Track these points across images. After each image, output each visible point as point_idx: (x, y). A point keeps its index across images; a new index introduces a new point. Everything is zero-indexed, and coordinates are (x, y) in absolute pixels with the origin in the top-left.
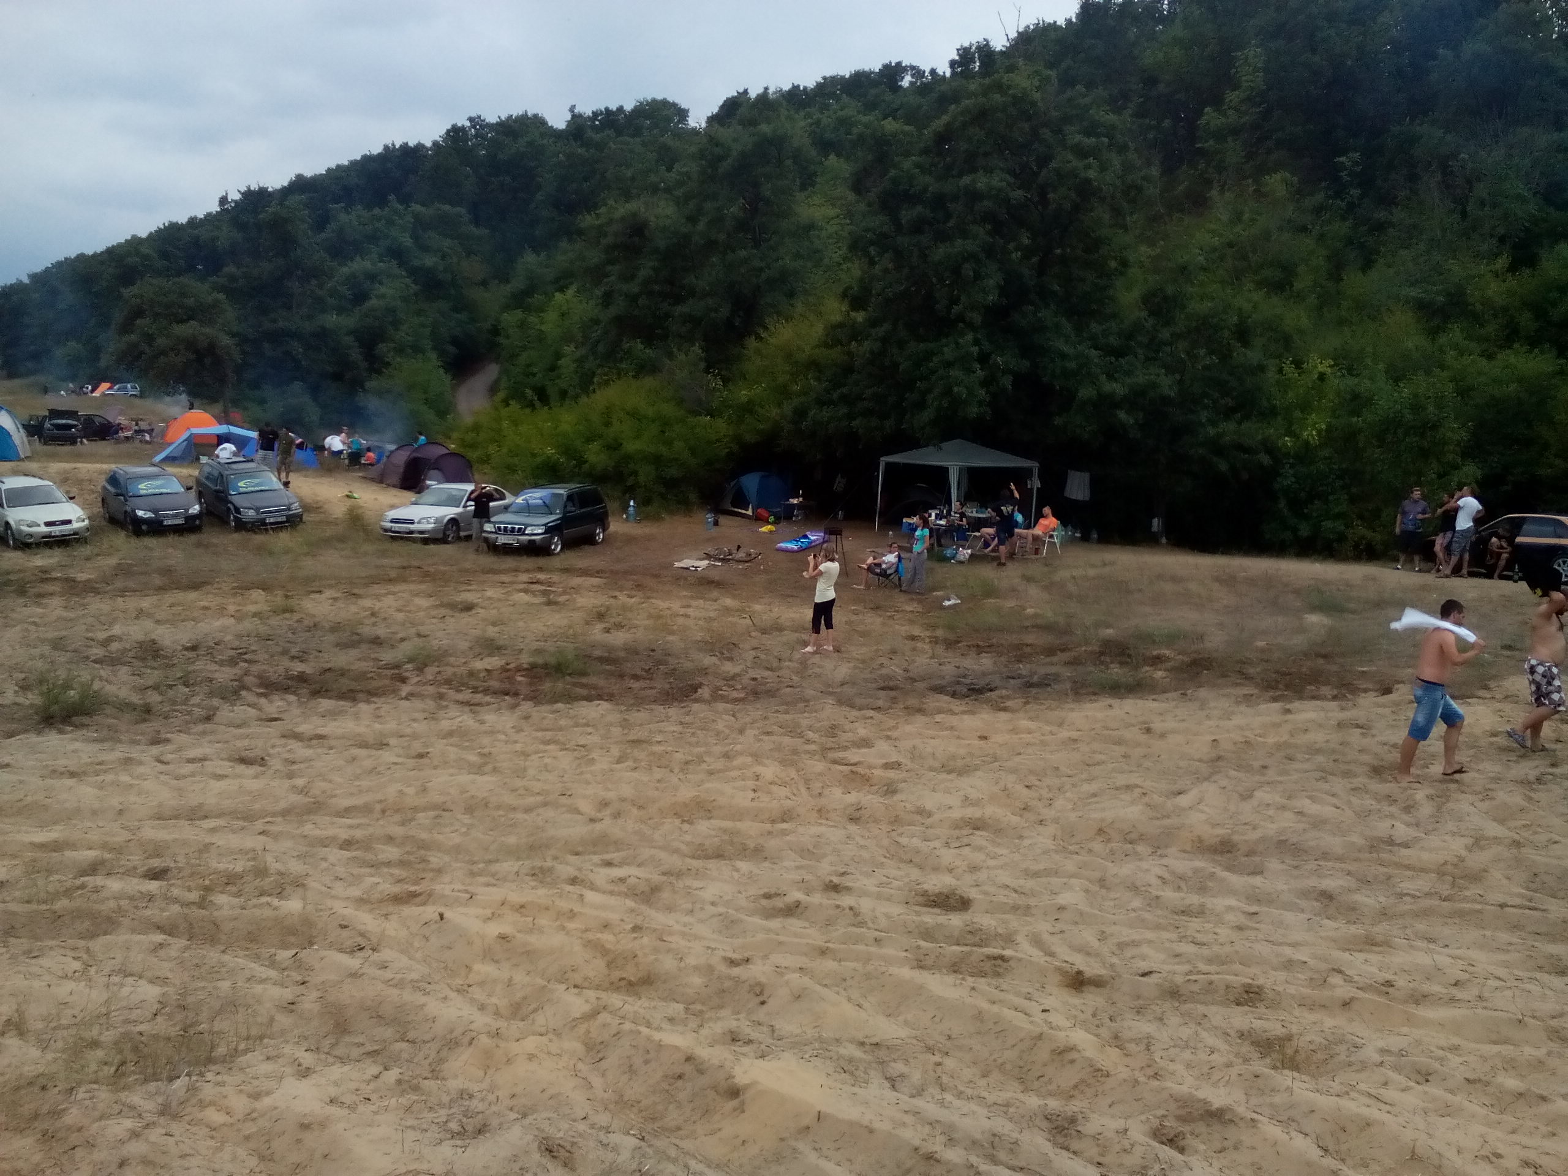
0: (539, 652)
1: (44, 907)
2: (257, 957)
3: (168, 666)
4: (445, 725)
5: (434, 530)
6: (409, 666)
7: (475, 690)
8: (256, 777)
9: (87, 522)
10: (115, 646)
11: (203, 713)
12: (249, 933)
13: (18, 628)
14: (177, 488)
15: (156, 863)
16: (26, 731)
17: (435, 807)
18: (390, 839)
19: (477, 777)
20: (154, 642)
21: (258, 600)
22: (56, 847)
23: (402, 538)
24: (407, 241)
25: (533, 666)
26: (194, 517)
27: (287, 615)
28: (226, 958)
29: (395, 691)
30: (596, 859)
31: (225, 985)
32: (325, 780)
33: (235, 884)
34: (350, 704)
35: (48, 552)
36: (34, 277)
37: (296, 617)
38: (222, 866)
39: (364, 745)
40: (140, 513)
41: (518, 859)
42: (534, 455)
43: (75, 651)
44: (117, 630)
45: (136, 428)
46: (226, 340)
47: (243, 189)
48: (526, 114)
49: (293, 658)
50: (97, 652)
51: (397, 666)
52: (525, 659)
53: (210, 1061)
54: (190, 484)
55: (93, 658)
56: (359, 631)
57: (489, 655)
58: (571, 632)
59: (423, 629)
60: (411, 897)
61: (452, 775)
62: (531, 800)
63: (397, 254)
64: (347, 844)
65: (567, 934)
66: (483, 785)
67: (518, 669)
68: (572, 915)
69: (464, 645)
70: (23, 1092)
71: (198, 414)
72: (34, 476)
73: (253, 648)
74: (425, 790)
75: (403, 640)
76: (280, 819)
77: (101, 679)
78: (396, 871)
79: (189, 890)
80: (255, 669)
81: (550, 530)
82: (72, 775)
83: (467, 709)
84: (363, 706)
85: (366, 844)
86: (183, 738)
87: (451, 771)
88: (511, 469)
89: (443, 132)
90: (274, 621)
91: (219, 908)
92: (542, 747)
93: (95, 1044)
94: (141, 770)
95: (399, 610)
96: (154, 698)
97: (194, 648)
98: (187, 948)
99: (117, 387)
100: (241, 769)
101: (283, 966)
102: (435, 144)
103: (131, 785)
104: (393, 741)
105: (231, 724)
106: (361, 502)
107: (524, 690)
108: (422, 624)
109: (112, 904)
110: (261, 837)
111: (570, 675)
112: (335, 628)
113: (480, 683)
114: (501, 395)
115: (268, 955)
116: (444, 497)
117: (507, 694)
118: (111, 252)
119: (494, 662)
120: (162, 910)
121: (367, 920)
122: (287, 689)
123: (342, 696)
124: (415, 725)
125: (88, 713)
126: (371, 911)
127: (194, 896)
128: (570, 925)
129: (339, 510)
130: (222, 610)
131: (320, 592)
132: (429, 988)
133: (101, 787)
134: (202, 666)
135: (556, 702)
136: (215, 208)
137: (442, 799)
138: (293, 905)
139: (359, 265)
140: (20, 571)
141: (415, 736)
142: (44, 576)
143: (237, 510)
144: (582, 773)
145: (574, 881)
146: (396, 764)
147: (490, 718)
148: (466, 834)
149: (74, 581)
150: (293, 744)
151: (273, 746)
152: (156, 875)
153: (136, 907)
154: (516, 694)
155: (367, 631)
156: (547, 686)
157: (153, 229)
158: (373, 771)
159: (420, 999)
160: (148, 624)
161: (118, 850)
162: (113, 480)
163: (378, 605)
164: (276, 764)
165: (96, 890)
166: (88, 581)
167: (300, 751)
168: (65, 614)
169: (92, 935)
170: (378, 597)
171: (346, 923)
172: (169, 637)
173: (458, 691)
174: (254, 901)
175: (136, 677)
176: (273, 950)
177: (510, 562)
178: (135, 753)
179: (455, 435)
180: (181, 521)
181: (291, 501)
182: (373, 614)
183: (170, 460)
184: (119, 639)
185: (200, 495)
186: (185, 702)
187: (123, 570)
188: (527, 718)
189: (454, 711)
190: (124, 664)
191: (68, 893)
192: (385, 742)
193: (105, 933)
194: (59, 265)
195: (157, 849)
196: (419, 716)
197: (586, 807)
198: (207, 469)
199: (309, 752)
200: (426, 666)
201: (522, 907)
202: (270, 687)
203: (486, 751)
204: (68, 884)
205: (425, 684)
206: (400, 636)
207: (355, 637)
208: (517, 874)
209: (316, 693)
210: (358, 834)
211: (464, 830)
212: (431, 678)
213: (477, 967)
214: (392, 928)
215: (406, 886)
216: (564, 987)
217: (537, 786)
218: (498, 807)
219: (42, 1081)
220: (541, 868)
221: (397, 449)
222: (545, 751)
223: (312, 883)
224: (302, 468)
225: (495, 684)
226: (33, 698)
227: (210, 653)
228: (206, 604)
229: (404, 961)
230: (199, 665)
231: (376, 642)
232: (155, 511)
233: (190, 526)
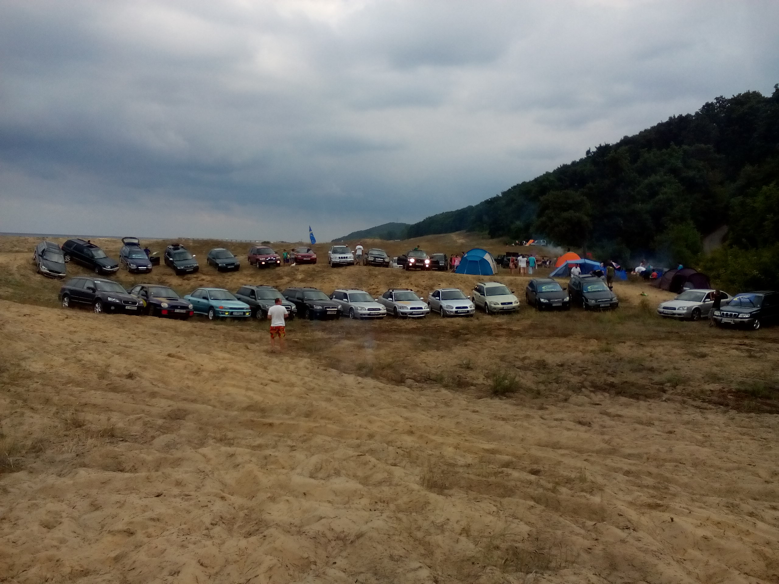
0: (742, 383)
1: (484, 479)
2: (577, 522)
3: (549, 373)
4: (685, 417)
5: (686, 314)
6: (669, 384)
7: (704, 401)
8: (586, 432)
9: (519, 303)
10: (527, 361)
11: (564, 397)
12: (574, 509)
13: (487, 350)
14: (559, 288)
15: (535, 467)
16: (486, 397)
17: (676, 461)
18: (650, 474)
19: (700, 448)
20: (544, 361)
21: (594, 345)
22: (493, 452)
23: (669, 317)
24: (680, 164)
25: (738, 391)
26: (566, 302)
27: (607, 353)
28: (561, 519)
29: (660, 397)
30: (767, 504)
31: (559, 533)
32: (619, 438)
33: (570, 484)
34: (635, 401)
35: (502, 316)
36: (504, 194)
37: (612, 354)
38: (565, 474)
39: (641, 423)
40: (542, 300)
41: (719, 496)
42: (746, 275)
43: (510, 362)
44: (528, 354)
45: (543, 260)
46: (586, 218)
47: (598, 146)
48: (749, 92)
49: (609, 374)
50: (519, 364)
51: (662, 384)
52: (734, 387)
53: (547, 568)
54: (565, 287)
55: (517, 366)
56: (643, 364)
57: (713, 383)
58: (763, 374)
59: (677, 366)
60: (657, 506)
61: (687, 445)
62: (730, 465)
63: (674, 171)
64: (627, 473)
65: (744, 543)
66: (704, 453)
67: (730, 392)
68: (748, 533)
69: (699, 376)
70: (465, 563)
71: (571, 254)
72: (498, 282)
73: (589, 368)
74: (671, 451)
75: (666, 370)
76: (594, 455)
77: (519, 376)
78: (651, 491)
79: (549, 483)
80: (590, 378)
81: (752, 315)
82: (503, 419)
83: (698, 410)
84: (642, 403)
85: (637, 475)
86: (553, 408)
87: (687, 443)
88: (732, 282)
89: (701, 107)
90: (601, 355)
91: (561, 494)
92: (740, 436)
93: (497, 548)
94: (533, 421)
95: (666, 355)
96: (542, 387)
97: (562, 365)
98: (544, 511)
99: (536, 241)
100: (579, 427)
101: (589, 529)
102: (697, 113)
103: (528, 428)
104: (656, 423)
105: (576, 404)
106: (648, 298)
107: (732, 403)
108: (677, 363)
109: (513, 483)
110: (585, 462)
111: (760, 398)
112: (631, 361)
113: (706, 397)
114: (728, 242)
115: (581, 522)
116: (693, 296)
117: (722, 405)
118: (536, 180)
119: (716, 386)
120: (535, 490)
121: (632, 514)
122: (604, 390)
123: (632, 396)
124: (669, 416)
125: (513, 391)
126: (635, 510)
127: (550, 486)
128: (746, 539)
129: (636, 302)
130: (576, 348)
131: (624, 342)
132: (661, 556)
133: (515, 427)
134: (565, 375)
135: (750, 412)
136: (584, 156)
137: (680, 457)
138: (596, 499)
139: (654, 178)
140: (489, 324)
141: (668, 422)
142: (499, 327)
143: (587, 300)
144: (763, 454)
145: (751, 514)
146: (657, 435)
147: (711, 417)
148: (692, 478)
149: (511, 330)
150: (606, 418)
151: (595, 418)
152: (535, 472)
153: (524, 486)
154: (727, 405)
155: (647, 364)
156: (746, 402)
157: (556, 168)
158: (644, 437)
159: (655, 561)
160: (542, 352)
161: (519, 458)
162: (531, 284)
163: (654, 351)
164: (596, 427)
165: (508, 475)
166: (518, 330)
167: (608, 421)
168: (507, 345)
169: (503, 496)
170: (654, 347)
171: (621, 514)
172: (552, 359)
173: (694, 400)
174: (578, 494)
175: (535, 377)
176: (584, 520)
177: (728, 333)
178: (531, 412)
179: (701, 264)
180: (560, 304)
181: (613, 296)
182: (651, 356)
183: (557, 275)
184: (529, 358)
185: (570, 292)
186: (556, 391)
187: (533, 327)
188: (733, 419)
189: (691, 411)
190: (530, 370)
191: (496, 474)
192: (652, 422)
193: (509, 496)
194: (514, 187)
195: (536, 460)
196: (672, 411)
197: (764, 474)
198: (573, 280)
199: (613, 423)
200: (677, 385)
201: (719, 523)
202: (596, 388)
203: (707, 434)
204: (496, 470)
205: (676, 394)
206: (664, 368)
207: (641, 367)
208: (718, 504)
209: (620, 393)
210: (633, 468)
211: (690, 475)
212: (679, 391)
213: (690, 551)
214: (644, 520)
215: (655, 500)
216: (738, 572)
217: (735, 458)
218: (711, 466)
219: (473, 560)
220: (732, 504)
221: (668, 271)
222: (742, 439)
223: (608, 490)
224: (618, 280)
225: (715, 398)
226: (490, 382)
227: (569, 369)
228: (568, 344)
229: (651, 539)
230: (564, 374)
231: (652, 370)
232: (549, 300)
233: (565, 307)
